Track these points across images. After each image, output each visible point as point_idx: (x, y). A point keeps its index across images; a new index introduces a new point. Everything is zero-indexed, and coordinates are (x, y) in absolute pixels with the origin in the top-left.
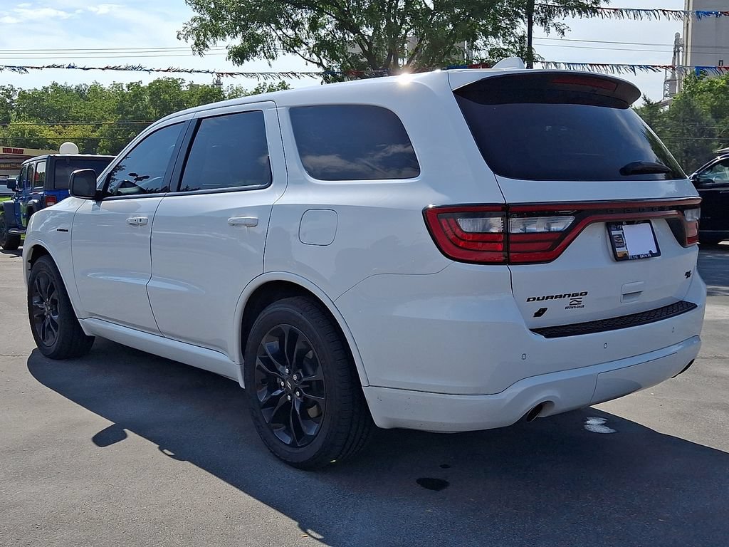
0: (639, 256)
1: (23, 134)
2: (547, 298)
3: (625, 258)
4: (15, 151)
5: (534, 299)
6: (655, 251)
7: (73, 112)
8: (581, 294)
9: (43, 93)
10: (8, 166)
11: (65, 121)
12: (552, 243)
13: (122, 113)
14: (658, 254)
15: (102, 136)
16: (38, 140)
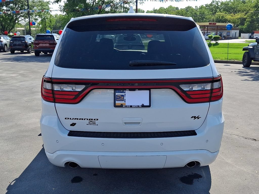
0: (138, 106)
1: (219, 17)
2: (75, 119)
3: (121, 106)
4: (213, 24)
5: (68, 119)
6: (148, 105)
7: (239, 8)
8: (94, 120)
9: (229, 2)
10: (212, 29)
11: (235, 12)
12: (74, 96)
13: (257, 8)
14: (149, 106)
15: (248, 17)
16: (224, 19)
